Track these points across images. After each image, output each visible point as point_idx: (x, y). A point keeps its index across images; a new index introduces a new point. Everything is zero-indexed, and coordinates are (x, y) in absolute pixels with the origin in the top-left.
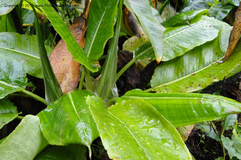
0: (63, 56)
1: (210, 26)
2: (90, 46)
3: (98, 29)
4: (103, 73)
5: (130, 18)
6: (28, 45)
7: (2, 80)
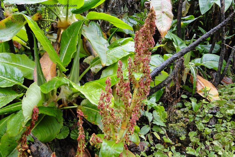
0: (44, 66)
1: (132, 46)
2: (62, 58)
3: (67, 48)
4: (71, 74)
5: (87, 44)
6: (21, 60)
7: (9, 78)
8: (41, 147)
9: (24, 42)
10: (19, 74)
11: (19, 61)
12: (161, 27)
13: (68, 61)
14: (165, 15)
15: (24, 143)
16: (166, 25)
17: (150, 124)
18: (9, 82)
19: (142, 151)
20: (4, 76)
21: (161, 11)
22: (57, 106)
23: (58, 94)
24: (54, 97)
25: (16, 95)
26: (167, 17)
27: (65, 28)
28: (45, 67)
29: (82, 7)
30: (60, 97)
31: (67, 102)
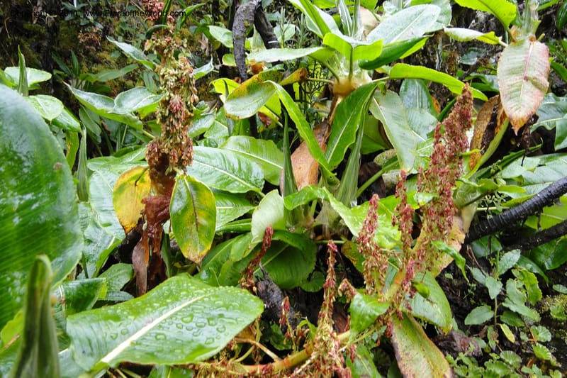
0: (300, 164)
2: (331, 152)
3: (341, 135)
6: (264, 150)
7: (243, 179)
8: (272, 287)
9: (275, 116)
10: (259, 173)
11: (262, 151)
12: (513, 109)
13: (338, 160)
14: (531, 84)
15: (250, 276)
16: (526, 105)
17: (497, 307)
18: (241, 185)
19: (462, 353)
20: (236, 176)
21: (521, 77)
22: (312, 236)
23: (315, 215)
24: (308, 219)
25: (249, 207)
26: (533, 87)
27: (344, 95)
28: (301, 166)
29: (377, 59)
30: (318, 221)
31: (331, 233)
